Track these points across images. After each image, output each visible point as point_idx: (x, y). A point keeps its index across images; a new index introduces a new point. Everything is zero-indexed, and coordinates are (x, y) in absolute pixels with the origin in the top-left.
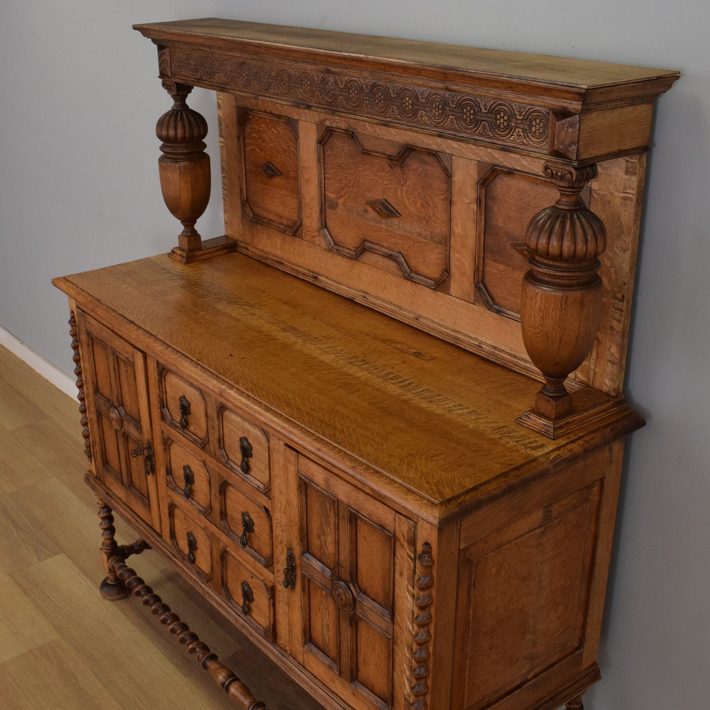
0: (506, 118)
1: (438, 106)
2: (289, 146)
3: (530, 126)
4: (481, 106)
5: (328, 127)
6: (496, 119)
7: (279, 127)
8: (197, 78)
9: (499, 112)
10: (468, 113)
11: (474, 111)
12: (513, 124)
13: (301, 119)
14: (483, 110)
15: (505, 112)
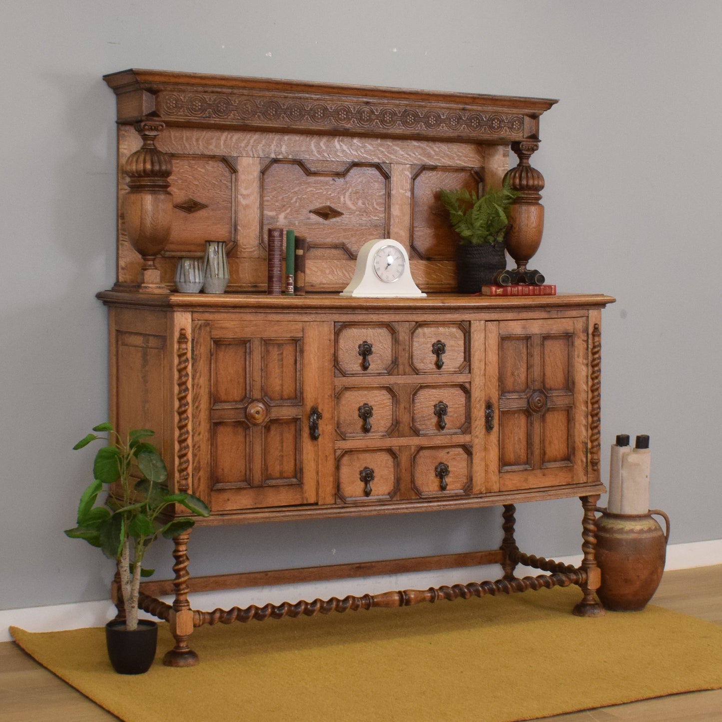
0: (498, 122)
1: (455, 120)
2: (221, 180)
3: (513, 125)
4: (484, 118)
5: (273, 159)
6: (493, 124)
7: (208, 166)
8: (204, 116)
9: (494, 120)
10: (475, 122)
11: (479, 120)
12: (503, 125)
13: (241, 155)
14: (485, 120)
15: (498, 119)
